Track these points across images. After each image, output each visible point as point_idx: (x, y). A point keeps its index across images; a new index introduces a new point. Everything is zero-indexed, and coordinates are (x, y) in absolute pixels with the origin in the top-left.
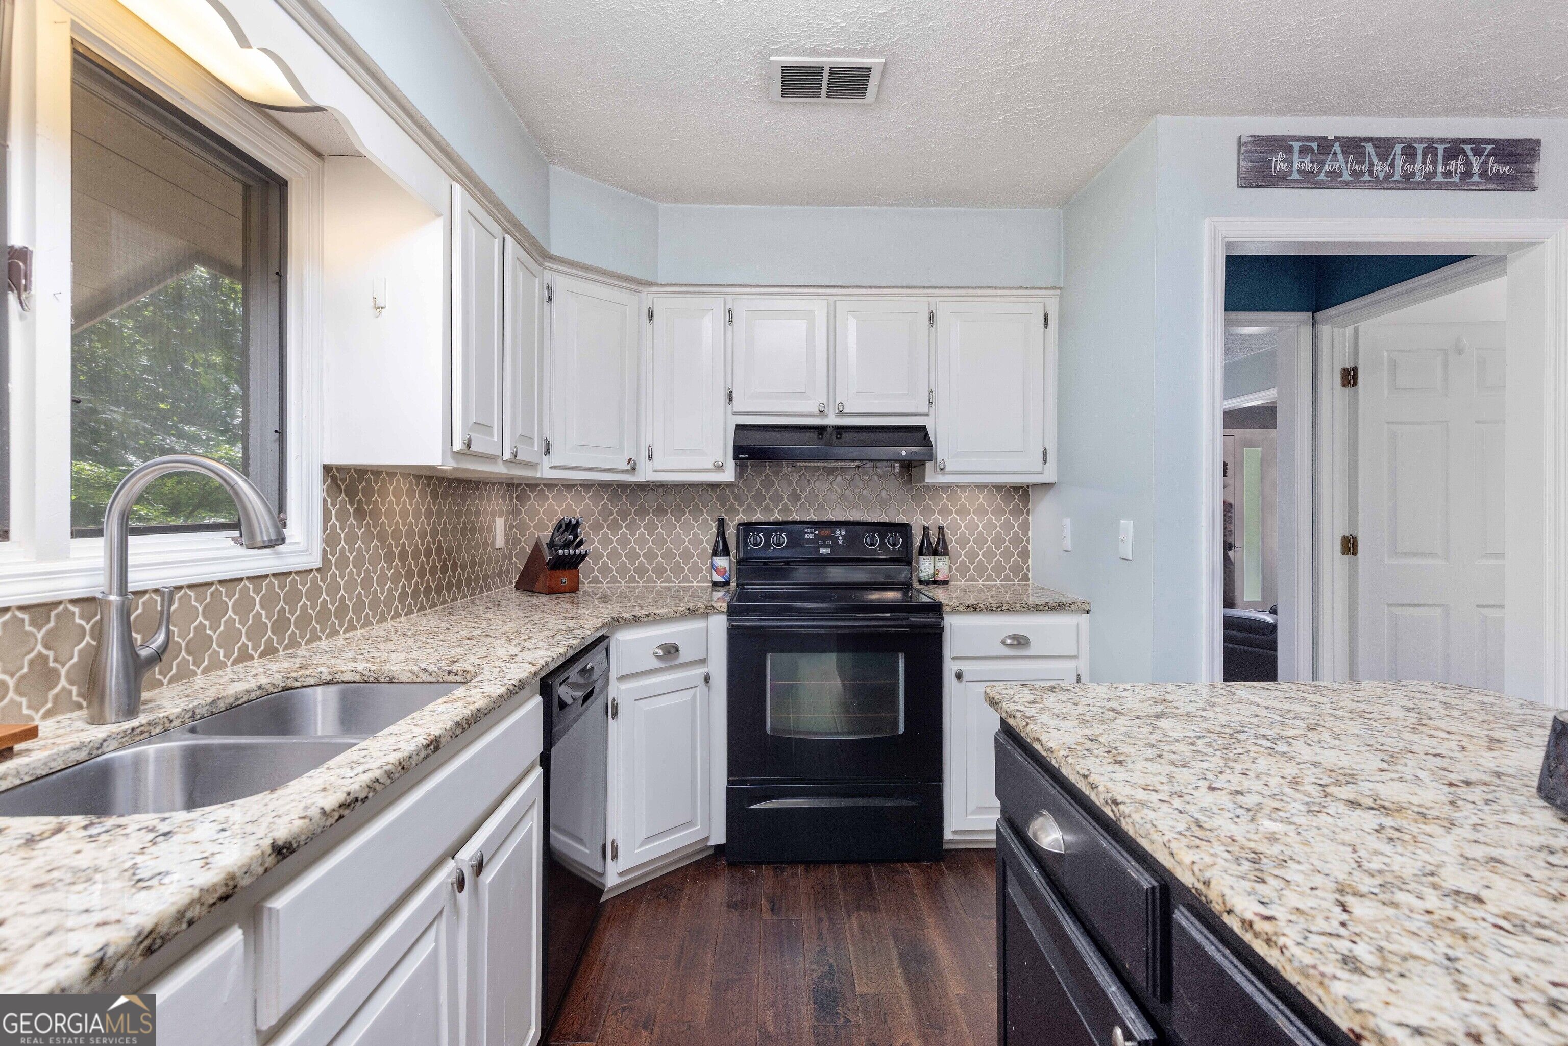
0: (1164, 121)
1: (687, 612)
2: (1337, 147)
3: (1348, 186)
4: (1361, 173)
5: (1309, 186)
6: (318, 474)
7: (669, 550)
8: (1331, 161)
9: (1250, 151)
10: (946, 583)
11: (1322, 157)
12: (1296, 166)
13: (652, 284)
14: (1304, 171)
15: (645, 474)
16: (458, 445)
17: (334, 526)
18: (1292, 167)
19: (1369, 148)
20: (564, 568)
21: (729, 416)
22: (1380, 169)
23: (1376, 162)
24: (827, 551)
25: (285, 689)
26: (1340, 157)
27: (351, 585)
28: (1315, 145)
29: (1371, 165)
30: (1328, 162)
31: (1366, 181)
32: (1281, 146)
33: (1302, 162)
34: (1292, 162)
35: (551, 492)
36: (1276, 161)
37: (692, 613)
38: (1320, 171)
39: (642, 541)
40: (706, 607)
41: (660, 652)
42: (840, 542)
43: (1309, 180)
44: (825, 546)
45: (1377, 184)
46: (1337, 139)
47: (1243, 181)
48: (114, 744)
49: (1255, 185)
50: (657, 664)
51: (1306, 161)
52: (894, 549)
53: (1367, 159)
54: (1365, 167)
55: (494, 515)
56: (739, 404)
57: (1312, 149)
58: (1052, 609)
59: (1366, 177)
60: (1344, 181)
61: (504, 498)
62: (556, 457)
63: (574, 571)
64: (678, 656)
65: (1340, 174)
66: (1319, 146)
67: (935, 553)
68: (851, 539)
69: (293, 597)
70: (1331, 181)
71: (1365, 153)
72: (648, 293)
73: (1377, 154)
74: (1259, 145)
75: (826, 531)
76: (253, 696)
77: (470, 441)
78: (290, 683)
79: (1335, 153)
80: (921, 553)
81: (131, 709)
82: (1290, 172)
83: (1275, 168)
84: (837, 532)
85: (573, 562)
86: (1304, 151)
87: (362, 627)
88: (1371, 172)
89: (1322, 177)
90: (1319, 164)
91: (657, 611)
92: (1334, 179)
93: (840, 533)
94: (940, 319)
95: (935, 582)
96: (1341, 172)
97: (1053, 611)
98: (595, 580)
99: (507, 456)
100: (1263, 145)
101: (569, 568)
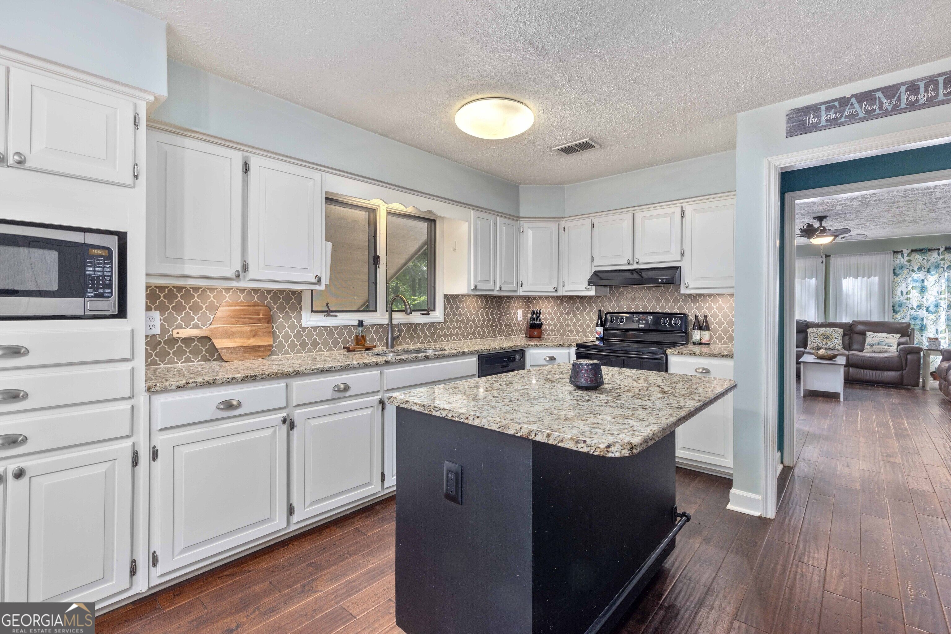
0: (740, 115)
1: (559, 345)
2: (853, 100)
3: (863, 120)
4: (874, 110)
5: (833, 127)
6: (443, 297)
7: (581, 323)
8: (849, 109)
9: (792, 118)
10: (708, 344)
11: (841, 109)
12: (823, 118)
13: (563, 218)
14: (830, 119)
15: (561, 293)
16: (473, 288)
17: (448, 311)
18: (821, 119)
19: (879, 94)
20: (535, 328)
21: (593, 267)
22: (887, 104)
23: (884, 100)
24: (643, 326)
25: (425, 350)
26: (856, 105)
27: (454, 328)
28: (837, 104)
29: (881, 103)
30: (847, 110)
31: (877, 114)
32: (812, 110)
33: (827, 115)
34: (821, 116)
35: (540, 300)
36: (809, 119)
37: (562, 346)
38: (841, 117)
39: (571, 320)
40: (568, 344)
41: (548, 359)
42: (650, 322)
43: (833, 123)
44: (643, 324)
45: (886, 113)
46: (853, 96)
47: (788, 135)
48: (388, 352)
49: (796, 134)
50: (545, 363)
51: (831, 113)
52: (676, 326)
53: (877, 101)
54: (877, 106)
55: (517, 308)
56: (596, 263)
57: (835, 107)
58: (723, 356)
59: (878, 111)
60: (860, 118)
61: (523, 302)
62: (525, 288)
63: (540, 330)
64: (555, 362)
65: (857, 114)
66: (839, 103)
67: (701, 328)
68: (656, 321)
69: (436, 329)
70: (850, 120)
71: (875, 99)
72: (563, 221)
73: (885, 96)
74: (797, 113)
75: (642, 317)
76: (417, 349)
77: (476, 286)
78: (426, 348)
79: (852, 104)
80: (694, 329)
81: (392, 347)
82: (820, 122)
83: (809, 122)
84: (649, 317)
85: (539, 326)
86: (828, 109)
87: (458, 340)
88: (881, 108)
89: (843, 119)
90: (840, 113)
91: (546, 344)
92: (853, 118)
93: (650, 318)
94: (688, 214)
95: (701, 344)
96: (857, 113)
97: (723, 358)
98: (549, 334)
99: (498, 289)
100: (800, 112)
101: (537, 329)
